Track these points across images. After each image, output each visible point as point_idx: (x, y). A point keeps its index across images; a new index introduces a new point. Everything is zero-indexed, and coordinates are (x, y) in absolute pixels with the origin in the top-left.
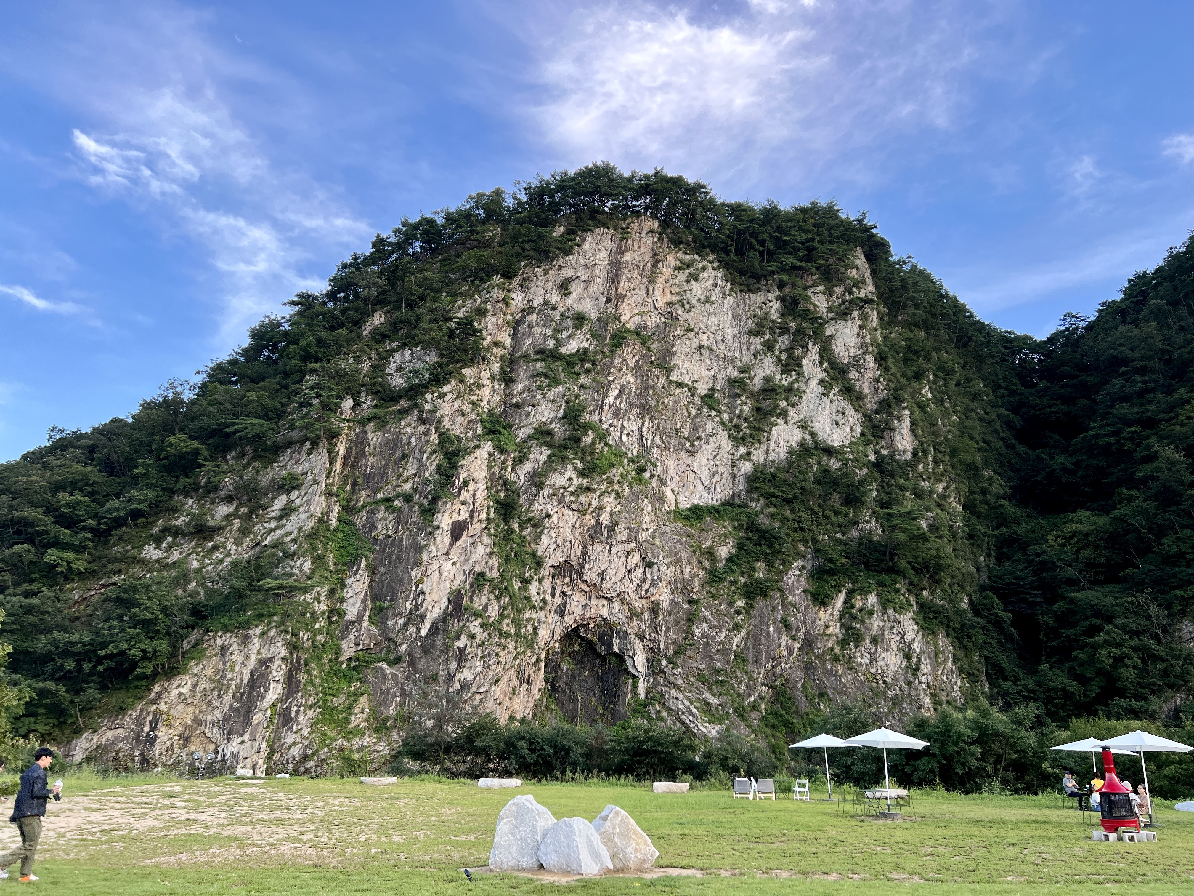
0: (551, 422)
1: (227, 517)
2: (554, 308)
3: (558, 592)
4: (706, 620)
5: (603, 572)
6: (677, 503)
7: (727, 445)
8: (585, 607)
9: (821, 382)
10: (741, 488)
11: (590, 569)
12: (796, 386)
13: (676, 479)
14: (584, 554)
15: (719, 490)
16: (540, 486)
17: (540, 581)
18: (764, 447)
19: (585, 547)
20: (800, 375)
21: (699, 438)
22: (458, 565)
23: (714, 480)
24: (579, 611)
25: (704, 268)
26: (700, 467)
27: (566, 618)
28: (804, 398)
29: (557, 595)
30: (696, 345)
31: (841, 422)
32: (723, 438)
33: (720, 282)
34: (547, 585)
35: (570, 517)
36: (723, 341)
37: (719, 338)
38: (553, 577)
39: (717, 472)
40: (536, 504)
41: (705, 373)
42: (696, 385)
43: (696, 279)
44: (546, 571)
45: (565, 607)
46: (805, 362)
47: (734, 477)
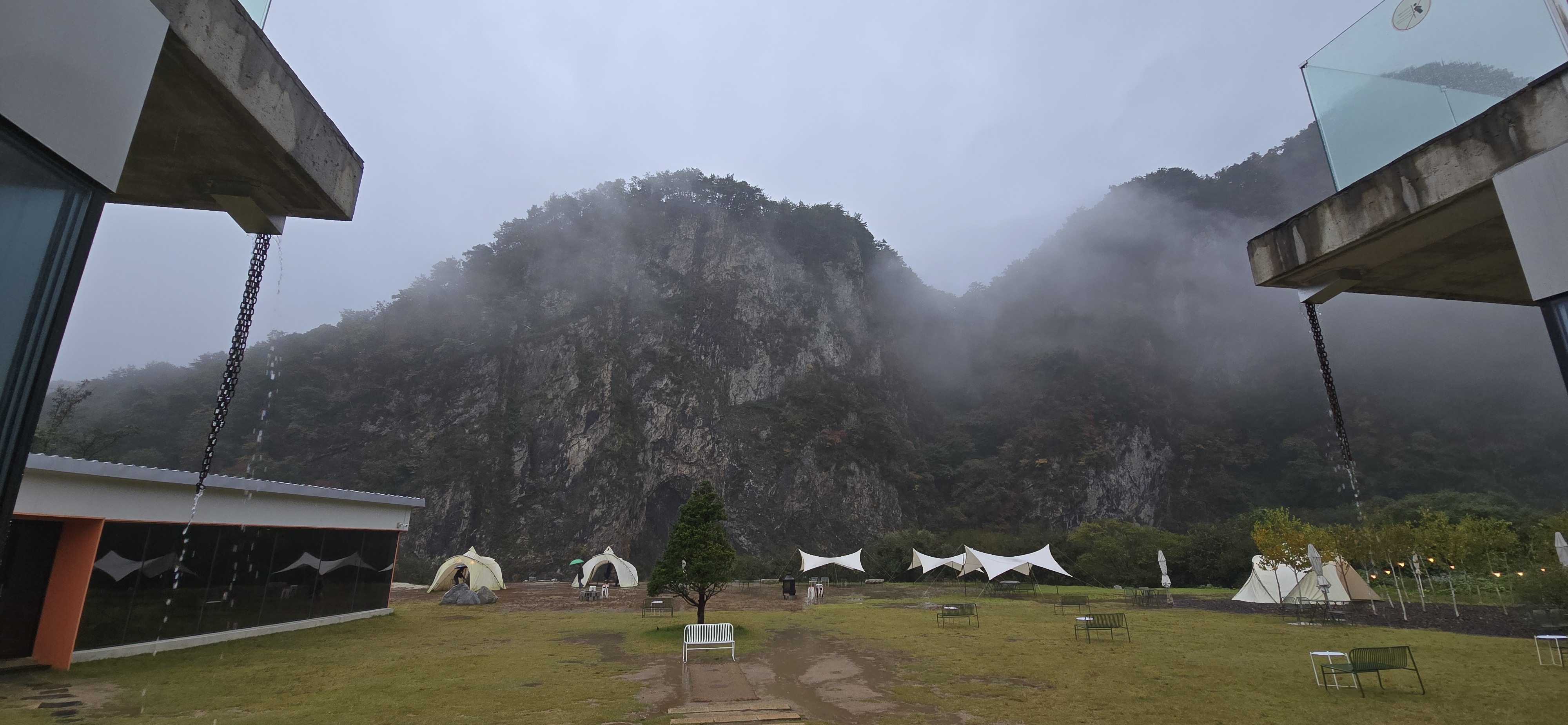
0: (654, 345)
1: (424, 404)
2: (658, 267)
3: (656, 460)
4: (751, 477)
5: (686, 446)
6: (735, 402)
7: (768, 364)
8: (674, 469)
9: (829, 325)
10: (777, 392)
11: (678, 444)
12: (813, 327)
13: (735, 386)
14: (675, 434)
15: (763, 393)
16: (647, 389)
17: (645, 451)
18: (792, 365)
19: (675, 429)
20: (816, 320)
21: (752, 359)
22: (591, 441)
23: (760, 387)
24: (670, 471)
25: (757, 246)
26: (751, 377)
27: (662, 477)
28: (818, 334)
29: (656, 461)
30: (750, 297)
31: (839, 351)
32: (767, 360)
33: (767, 255)
34: (649, 455)
35: (666, 410)
36: (769, 295)
37: (766, 292)
38: (654, 450)
39: (761, 382)
40: (643, 401)
41: (756, 315)
42: (750, 323)
43: (753, 253)
44: (648, 446)
45: (661, 468)
46: (819, 311)
47: (771, 384)
